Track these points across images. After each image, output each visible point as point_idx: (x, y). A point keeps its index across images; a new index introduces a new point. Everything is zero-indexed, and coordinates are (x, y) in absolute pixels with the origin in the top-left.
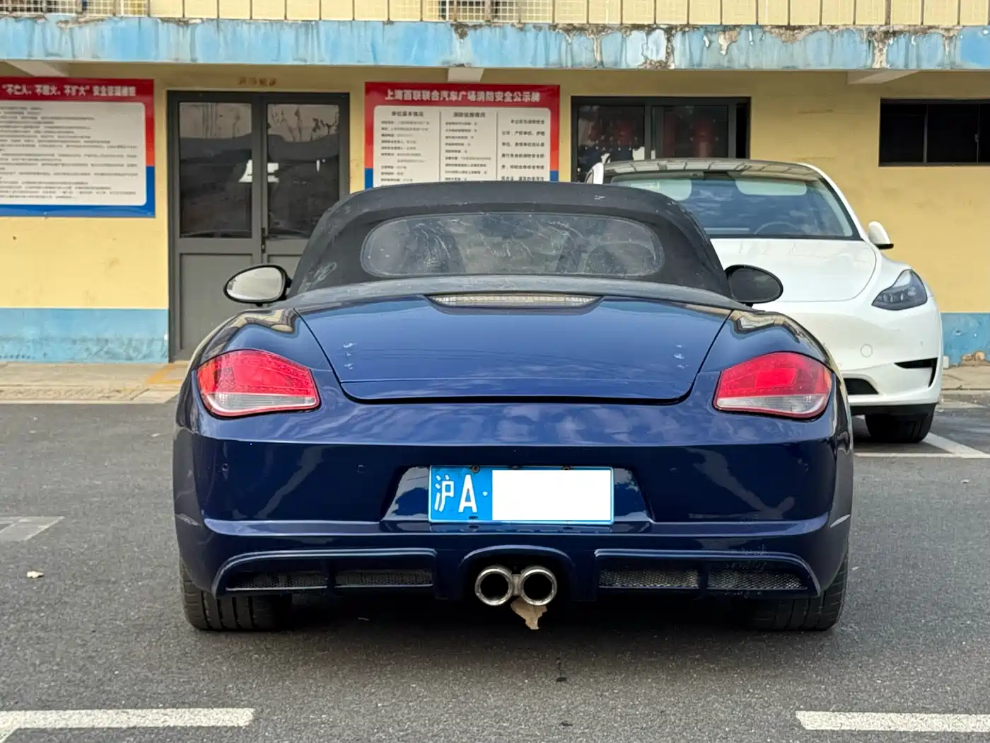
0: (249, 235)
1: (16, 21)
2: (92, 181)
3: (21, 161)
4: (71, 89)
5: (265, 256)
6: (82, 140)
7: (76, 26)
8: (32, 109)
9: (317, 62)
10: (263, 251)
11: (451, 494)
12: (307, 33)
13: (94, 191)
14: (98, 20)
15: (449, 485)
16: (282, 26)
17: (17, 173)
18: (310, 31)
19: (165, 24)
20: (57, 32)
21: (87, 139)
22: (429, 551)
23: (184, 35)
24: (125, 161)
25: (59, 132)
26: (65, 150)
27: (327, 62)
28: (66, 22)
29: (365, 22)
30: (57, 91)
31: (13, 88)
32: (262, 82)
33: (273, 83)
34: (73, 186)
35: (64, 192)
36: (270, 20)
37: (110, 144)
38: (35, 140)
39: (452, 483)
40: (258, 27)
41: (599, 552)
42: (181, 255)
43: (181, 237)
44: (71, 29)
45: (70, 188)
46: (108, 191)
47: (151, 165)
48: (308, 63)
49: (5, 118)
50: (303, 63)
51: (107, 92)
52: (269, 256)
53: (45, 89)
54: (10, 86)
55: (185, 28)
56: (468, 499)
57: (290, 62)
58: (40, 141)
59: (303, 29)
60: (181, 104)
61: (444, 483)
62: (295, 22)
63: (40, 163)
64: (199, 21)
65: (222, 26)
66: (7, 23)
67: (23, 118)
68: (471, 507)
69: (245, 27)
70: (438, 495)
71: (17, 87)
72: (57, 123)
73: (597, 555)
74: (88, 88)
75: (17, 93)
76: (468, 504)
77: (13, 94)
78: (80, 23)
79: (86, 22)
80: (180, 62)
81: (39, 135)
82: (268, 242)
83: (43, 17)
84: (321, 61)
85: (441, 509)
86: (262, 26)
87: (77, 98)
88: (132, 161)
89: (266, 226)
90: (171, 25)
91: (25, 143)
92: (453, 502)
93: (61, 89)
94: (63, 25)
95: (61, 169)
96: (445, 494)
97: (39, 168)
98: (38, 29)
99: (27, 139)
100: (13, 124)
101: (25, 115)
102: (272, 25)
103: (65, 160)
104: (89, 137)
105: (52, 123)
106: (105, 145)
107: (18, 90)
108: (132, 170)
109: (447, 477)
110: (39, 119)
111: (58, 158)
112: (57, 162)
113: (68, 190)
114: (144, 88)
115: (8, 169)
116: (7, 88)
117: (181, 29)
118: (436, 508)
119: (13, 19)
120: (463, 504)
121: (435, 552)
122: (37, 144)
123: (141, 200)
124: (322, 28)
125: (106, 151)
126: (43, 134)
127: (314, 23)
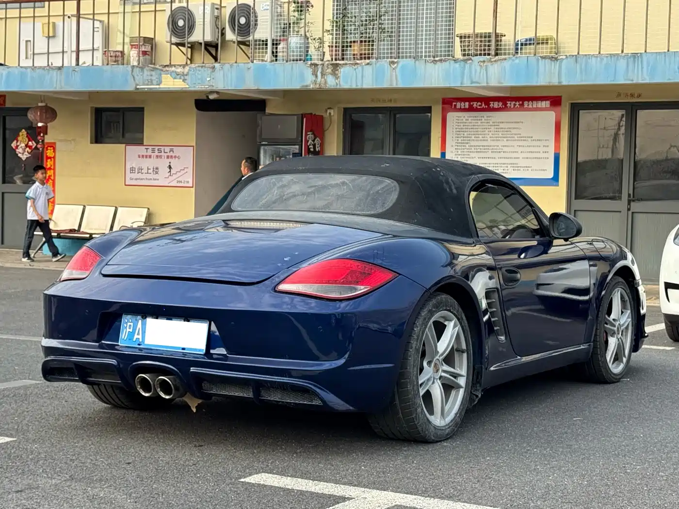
0: (620, 198)
1: (455, 63)
2: (522, 163)
3: (479, 150)
4: (510, 104)
5: (630, 213)
6: (516, 136)
7: (489, 64)
8: (487, 117)
9: (640, 81)
10: (629, 210)
11: (131, 330)
12: (634, 61)
13: (522, 169)
14: (503, 60)
15: (131, 325)
16: (618, 57)
17: (477, 157)
18: (636, 60)
19: (543, 60)
20: (478, 68)
21: (519, 136)
22: (114, 362)
23: (555, 66)
24: (542, 149)
25: (502, 131)
26: (506, 143)
27: (647, 81)
28: (484, 62)
29: (675, 52)
30: (502, 105)
31: (477, 104)
32: (632, 95)
33: (639, 96)
34: (509, 166)
35: (504, 170)
36: (610, 54)
37: (532, 139)
38: (488, 136)
39: (132, 324)
40: (602, 59)
41: (193, 369)
42: (575, 211)
43: (575, 199)
44: (486, 66)
45: (507, 167)
46: (530, 169)
47: (558, 152)
48: (634, 82)
49: (471, 123)
50: (632, 82)
51: (532, 105)
52: (633, 213)
53: (496, 105)
54: (475, 103)
55: (556, 61)
56: (138, 334)
57: (622, 82)
58: (490, 137)
59: (632, 59)
60: (580, 111)
61: (129, 324)
62: (627, 55)
63: (490, 151)
64: (564, 57)
65: (579, 59)
66: (450, 63)
67: (481, 123)
68: (139, 339)
69: (594, 59)
70: (125, 330)
71: (479, 103)
72: (502, 125)
73: (191, 371)
74: (521, 102)
75: (478, 107)
76: (138, 337)
77: (476, 108)
78: (492, 62)
79: (495, 61)
80: (551, 84)
81: (490, 133)
82: (632, 204)
83: (471, 59)
84: (643, 80)
85: (125, 339)
86: (605, 59)
87: (514, 109)
88: (545, 149)
89: (631, 192)
90: (547, 60)
91: (482, 139)
92: (132, 334)
93: (505, 104)
94: (482, 64)
95: (502, 155)
96: (128, 330)
97: (490, 154)
98: (467, 66)
99: (483, 136)
100: (476, 127)
101: (483, 121)
102: (611, 57)
103: (505, 149)
104: (520, 134)
105: (498, 125)
106: (530, 139)
107: (479, 106)
108: (545, 155)
109: (130, 321)
110: (491, 124)
111: (501, 148)
112: (501, 150)
113: (507, 169)
114: (556, 102)
115: (472, 155)
116: (473, 104)
117: (553, 63)
118: (123, 338)
119: (453, 61)
120: (136, 336)
121: (116, 362)
122: (489, 139)
123: (550, 175)
124: (645, 58)
125: (529, 143)
126: (493, 133)
127: (639, 55)
